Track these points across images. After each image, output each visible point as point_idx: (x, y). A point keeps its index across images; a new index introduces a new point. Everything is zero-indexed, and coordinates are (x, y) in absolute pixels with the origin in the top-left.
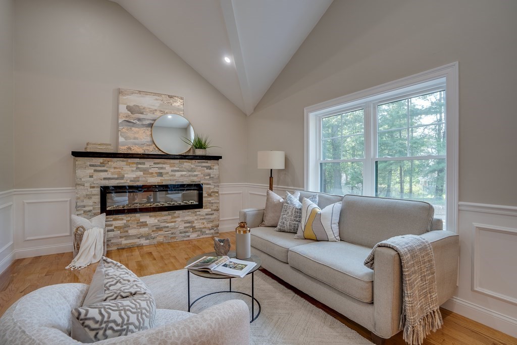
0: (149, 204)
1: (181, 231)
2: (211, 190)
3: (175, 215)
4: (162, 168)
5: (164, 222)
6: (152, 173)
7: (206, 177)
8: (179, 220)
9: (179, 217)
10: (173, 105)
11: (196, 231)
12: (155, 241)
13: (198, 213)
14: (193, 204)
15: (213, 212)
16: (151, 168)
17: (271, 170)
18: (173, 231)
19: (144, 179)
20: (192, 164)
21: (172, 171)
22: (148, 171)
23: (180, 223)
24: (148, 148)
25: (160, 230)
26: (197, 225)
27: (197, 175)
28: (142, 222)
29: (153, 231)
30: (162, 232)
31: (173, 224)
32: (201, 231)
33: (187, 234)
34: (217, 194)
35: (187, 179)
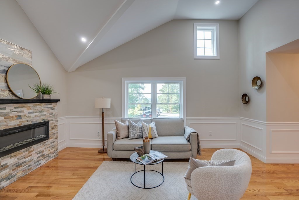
0: (10, 146)
1: (35, 161)
2: (54, 125)
3: (31, 149)
4: (21, 111)
5: (23, 158)
6: (12, 117)
7: (51, 116)
8: (34, 152)
9: (33, 150)
10: (24, 56)
11: (45, 158)
12: (15, 179)
13: (46, 143)
14: (43, 137)
15: (55, 140)
16: (11, 112)
17: (103, 109)
18: (29, 164)
19: (5, 123)
20: (42, 106)
21: (29, 113)
22: (9, 115)
23: (35, 155)
24: (3, 94)
25: (20, 167)
26: (45, 153)
27: (45, 114)
28: (3, 166)
29: (13, 170)
30: (21, 168)
31: (29, 158)
32: (48, 156)
33: (39, 162)
34: (56, 127)
35: (39, 119)
